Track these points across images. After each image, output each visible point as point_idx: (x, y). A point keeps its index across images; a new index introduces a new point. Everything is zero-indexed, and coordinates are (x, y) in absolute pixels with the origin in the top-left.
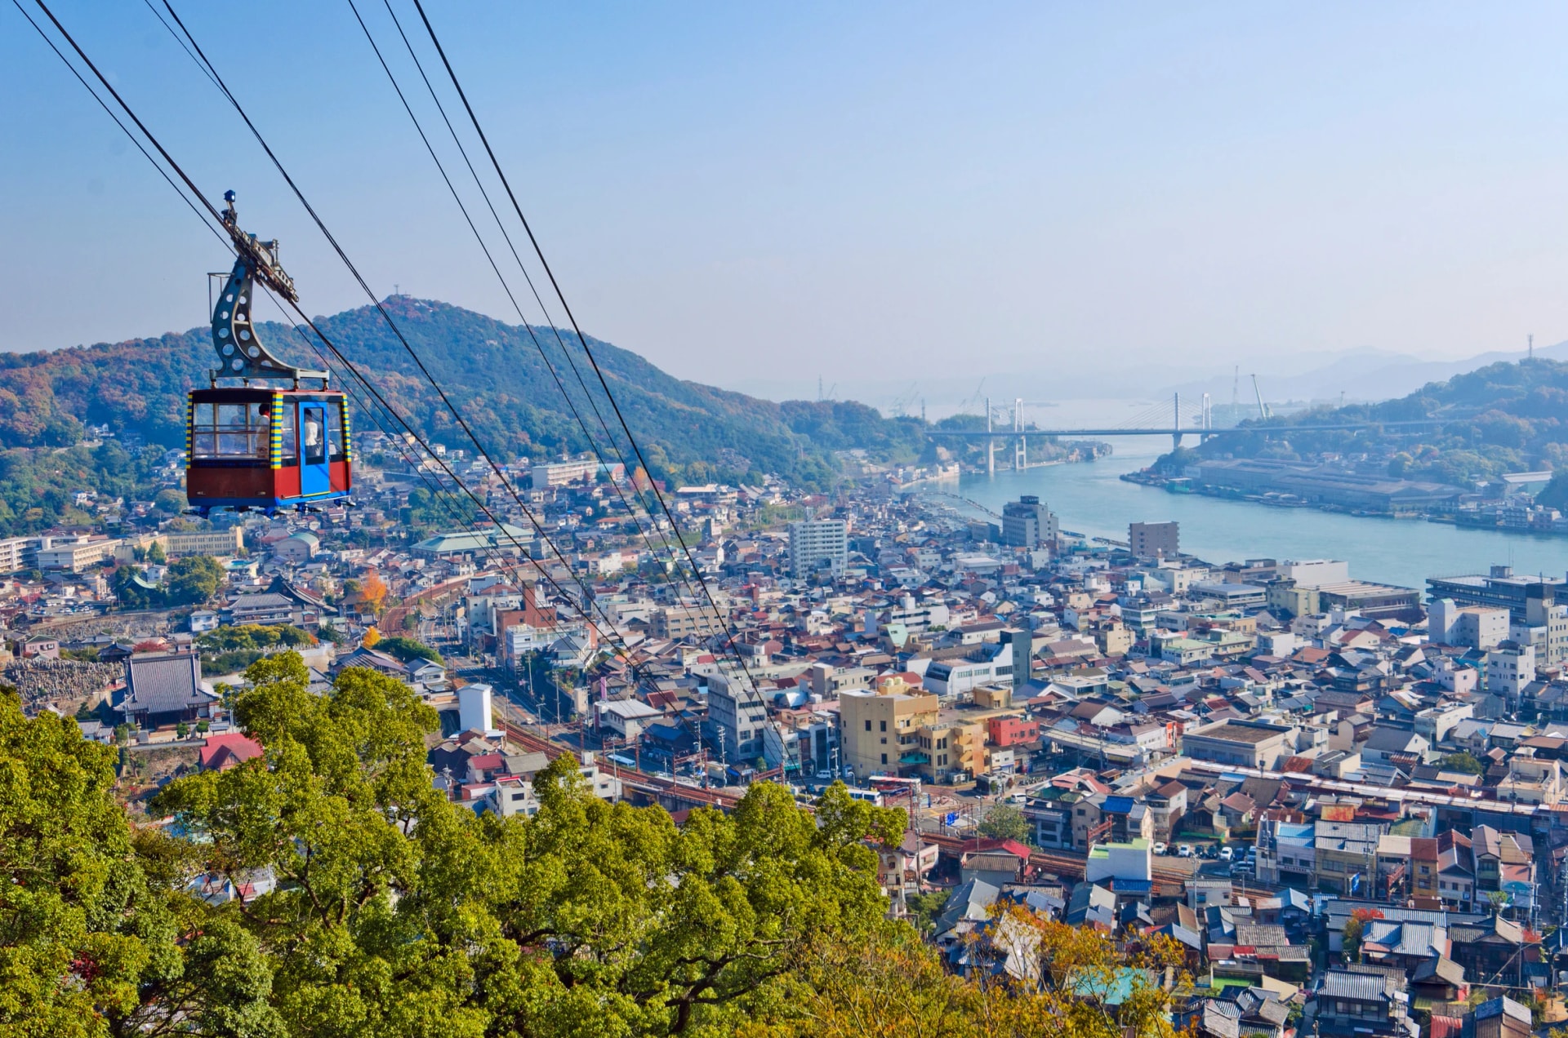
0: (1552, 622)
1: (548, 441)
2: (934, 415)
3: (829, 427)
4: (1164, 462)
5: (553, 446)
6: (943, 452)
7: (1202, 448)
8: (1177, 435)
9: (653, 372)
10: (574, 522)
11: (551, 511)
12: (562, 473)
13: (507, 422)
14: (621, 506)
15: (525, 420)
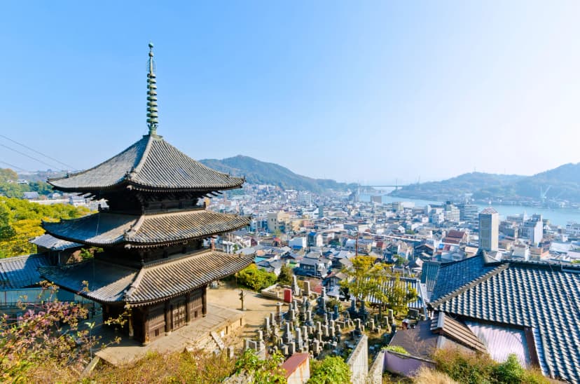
0: (453, 210)
1: (262, 181)
2: (348, 183)
3: (326, 184)
4: (394, 192)
5: (263, 183)
6: (349, 190)
7: (401, 190)
8: (397, 187)
9: (289, 171)
10: (262, 195)
11: (258, 194)
12: (261, 187)
13: (254, 177)
14: (272, 193)
15: (258, 178)
